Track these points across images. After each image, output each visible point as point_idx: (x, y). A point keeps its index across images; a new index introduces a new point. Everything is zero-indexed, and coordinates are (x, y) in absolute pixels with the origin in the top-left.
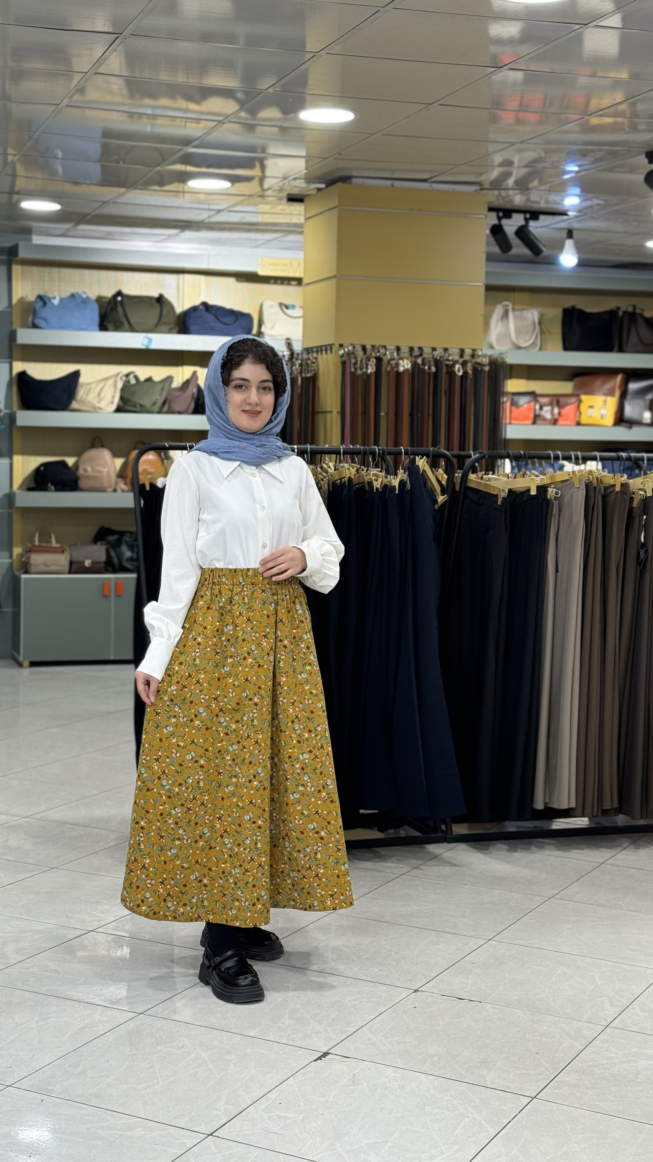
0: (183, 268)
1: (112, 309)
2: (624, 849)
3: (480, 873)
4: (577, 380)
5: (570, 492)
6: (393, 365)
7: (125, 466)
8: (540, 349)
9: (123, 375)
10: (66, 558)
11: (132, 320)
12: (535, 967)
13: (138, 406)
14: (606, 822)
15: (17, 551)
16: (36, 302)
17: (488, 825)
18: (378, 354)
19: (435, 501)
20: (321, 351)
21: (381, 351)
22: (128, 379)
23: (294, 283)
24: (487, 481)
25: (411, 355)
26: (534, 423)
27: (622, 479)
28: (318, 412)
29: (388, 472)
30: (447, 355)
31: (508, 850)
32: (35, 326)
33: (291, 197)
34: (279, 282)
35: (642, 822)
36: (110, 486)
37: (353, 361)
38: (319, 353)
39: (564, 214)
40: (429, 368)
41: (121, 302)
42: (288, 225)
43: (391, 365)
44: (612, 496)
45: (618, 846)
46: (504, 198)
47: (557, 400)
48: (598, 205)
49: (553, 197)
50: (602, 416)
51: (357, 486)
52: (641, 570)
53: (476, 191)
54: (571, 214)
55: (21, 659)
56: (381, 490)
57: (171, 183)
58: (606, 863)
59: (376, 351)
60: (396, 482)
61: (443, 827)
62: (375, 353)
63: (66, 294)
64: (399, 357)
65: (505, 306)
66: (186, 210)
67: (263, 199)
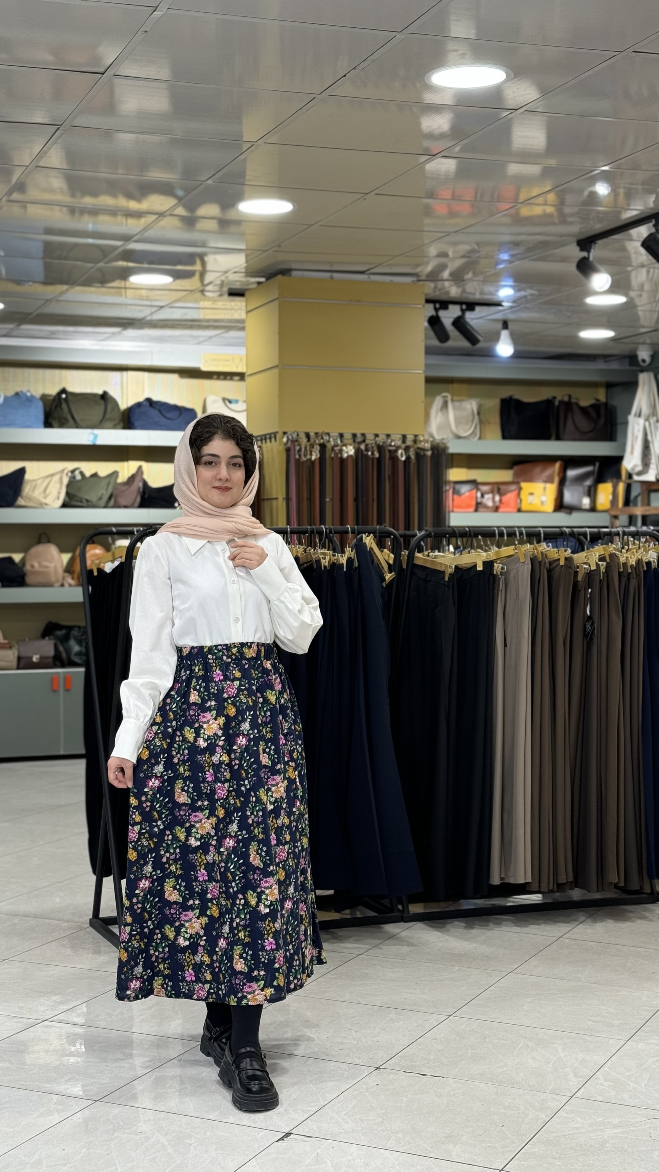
0: (127, 365)
1: (56, 407)
2: (581, 923)
3: (438, 950)
4: (516, 468)
5: (516, 567)
6: (337, 451)
7: (72, 561)
8: (480, 438)
9: (69, 471)
10: (14, 654)
11: (76, 417)
12: (496, 1041)
13: (84, 501)
14: (561, 898)
17: (443, 904)
18: (322, 441)
19: (384, 579)
20: (266, 439)
21: (325, 437)
22: (73, 475)
23: (236, 378)
24: (434, 558)
25: (354, 441)
26: (476, 510)
27: (566, 553)
28: (264, 500)
29: (334, 550)
30: (389, 441)
31: (465, 928)
33: (232, 291)
34: (222, 377)
35: (597, 896)
36: (57, 581)
37: (298, 448)
38: (264, 441)
39: (499, 304)
40: (373, 453)
41: (66, 400)
42: (231, 321)
43: (335, 451)
44: (557, 570)
45: (575, 920)
46: (440, 290)
47: (498, 488)
48: (531, 295)
49: (488, 288)
50: (542, 503)
51: (305, 565)
52: (588, 643)
53: (413, 281)
54: (505, 304)
56: (328, 568)
57: (113, 280)
58: (563, 937)
59: (320, 438)
60: (343, 560)
61: (400, 907)
62: (319, 440)
63: (11, 393)
64: (342, 444)
65: (445, 397)
66: (129, 307)
67: (203, 294)
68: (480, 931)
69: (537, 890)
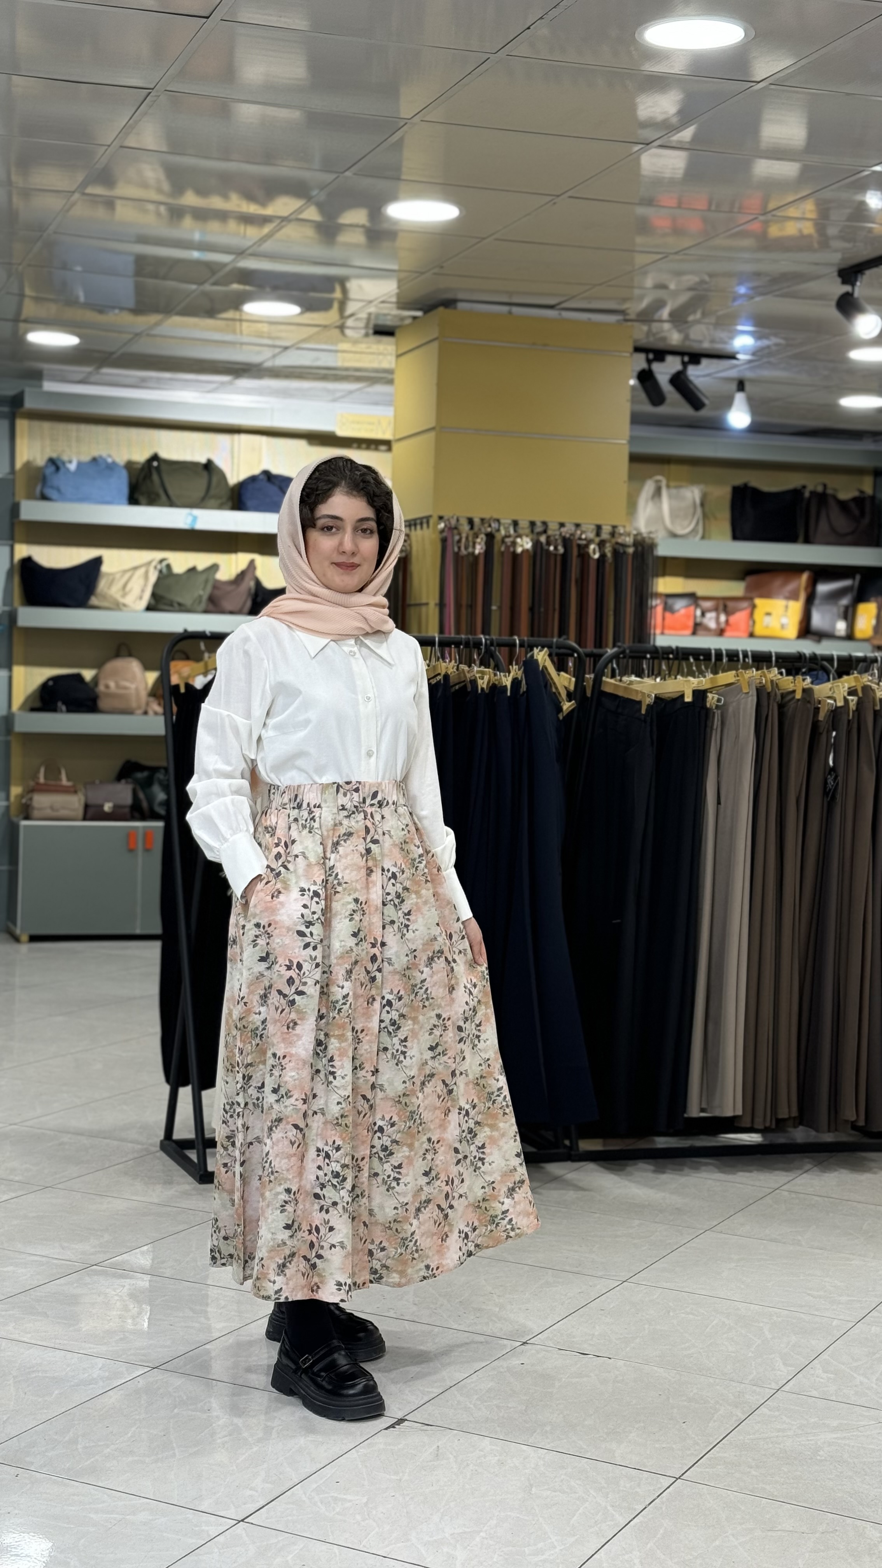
0: (239, 426)
1: (145, 478)
2: (806, 1172)
3: (614, 1198)
4: (749, 579)
5: (736, 698)
6: (509, 544)
7: (159, 682)
8: (703, 538)
9: (155, 564)
10: (80, 800)
11: (171, 492)
12: (683, 1315)
13: (176, 605)
14: (780, 1139)
15: (16, 790)
16: (46, 466)
17: (627, 1140)
18: (489, 530)
19: (560, 709)
20: (415, 525)
21: (493, 525)
22: (162, 568)
23: (383, 448)
24: (628, 685)
25: (532, 531)
26: (694, 633)
27: (805, 683)
28: (410, 605)
29: (496, 668)
30: (579, 532)
31: (655, 1171)
32: (44, 497)
33: (379, 329)
34: (364, 446)
35: (828, 1138)
36: (139, 707)
37: (457, 538)
38: (413, 528)
39: (732, 357)
40: (556, 548)
41: (158, 469)
42: (377, 371)
43: (506, 544)
44: (792, 705)
45: (797, 1169)
46: (655, 335)
47: (724, 605)
48: (776, 345)
49: (721, 334)
50: (783, 627)
51: (457, 687)
52: (829, 804)
53: (618, 321)
54: (741, 357)
55: (18, 931)
56: (487, 691)
57: (225, 310)
58: (781, 1188)
59: (486, 525)
60: (507, 681)
61: (567, 1142)
62: (485, 528)
63: (86, 458)
64: (516, 534)
65: (658, 481)
66: (244, 347)
67: (343, 333)
68: (671, 1176)
69: (748, 1125)
